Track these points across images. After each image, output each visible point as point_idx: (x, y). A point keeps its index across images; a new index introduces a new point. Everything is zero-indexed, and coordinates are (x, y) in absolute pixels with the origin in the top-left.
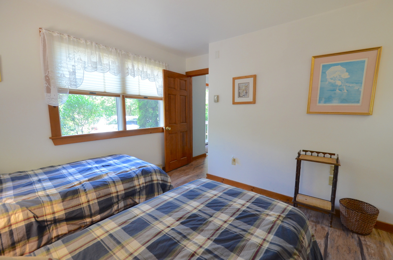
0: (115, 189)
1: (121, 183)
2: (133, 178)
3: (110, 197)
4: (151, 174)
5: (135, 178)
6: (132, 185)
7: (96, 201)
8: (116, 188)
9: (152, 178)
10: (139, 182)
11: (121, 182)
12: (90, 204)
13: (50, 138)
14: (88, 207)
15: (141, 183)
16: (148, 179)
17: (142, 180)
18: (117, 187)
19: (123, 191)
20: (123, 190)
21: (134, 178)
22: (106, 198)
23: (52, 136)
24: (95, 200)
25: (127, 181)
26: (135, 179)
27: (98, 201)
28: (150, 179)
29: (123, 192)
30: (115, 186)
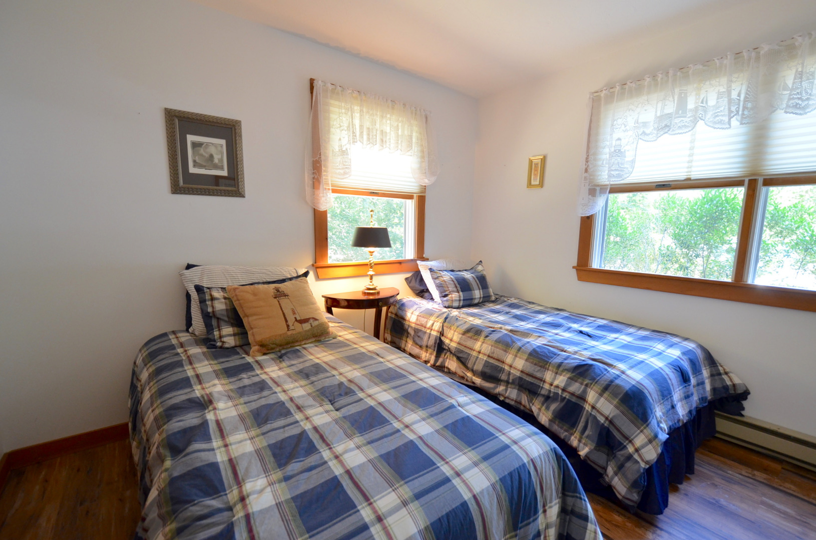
0: (512, 360)
1: (526, 358)
2: (548, 364)
3: (501, 366)
4: (590, 382)
5: (551, 365)
6: (538, 375)
7: (485, 358)
8: (514, 359)
9: (585, 392)
10: (554, 379)
11: (527, 356)
12: (480, 357)
13: (574, 267)
14: (475, 358)
15: (556, 383)
16: (576, 388)
17: (561, 380)
18: (517, 359)
19: (517, 372)
20: (519, 370)
21: (549, 366)
22: (497, 364)
23: (578, 265)
24: (485, 356)
25: (535, 362)
26: (550, 368)
27: (487, 360)
28: (579, 392)
29: (518, 374)
30: (516, 356)
